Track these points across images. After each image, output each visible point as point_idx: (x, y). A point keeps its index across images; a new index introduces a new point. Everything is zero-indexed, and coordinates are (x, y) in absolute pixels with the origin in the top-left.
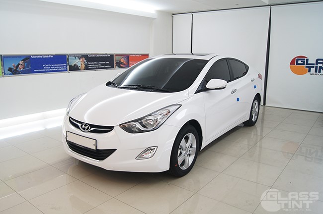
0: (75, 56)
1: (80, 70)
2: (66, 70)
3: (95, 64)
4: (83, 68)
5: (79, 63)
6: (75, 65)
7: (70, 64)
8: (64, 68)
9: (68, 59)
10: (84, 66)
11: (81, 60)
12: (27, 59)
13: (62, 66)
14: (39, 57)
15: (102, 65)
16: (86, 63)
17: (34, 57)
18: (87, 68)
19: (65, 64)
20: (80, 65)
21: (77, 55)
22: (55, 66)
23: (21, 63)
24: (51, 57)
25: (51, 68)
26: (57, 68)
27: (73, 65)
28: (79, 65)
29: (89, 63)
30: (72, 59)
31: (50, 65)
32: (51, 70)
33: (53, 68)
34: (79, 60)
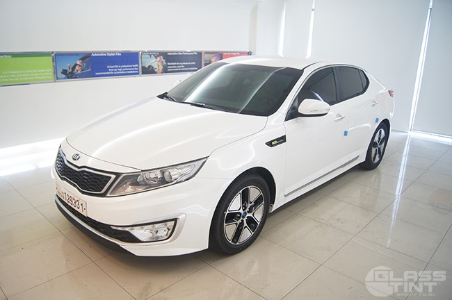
0: (150, 53)
1: (156, 73)
2: (138, 74)
3: (176, 65)
4: (161, 70)
6: (150, 66)
8: (135, 70)
10: (161, 67)
11: (158, 59)
12: (86, 57)
13: (132, 67)
14: (102, 55)
15: (186, 66)
16: (165, 63)
17: (96, 55)
18: (165, 71)
19: (137, 65)
21: (152, 52)
22: (123, 68)
23: (78, 62)
24: (119, 54)
25: (118, 71)
26: (126, 71)
27: (147, 66)
28: (155, 66)
29: (169, 64)
30: (146, 58)
31: (117, 67)
32: (118, 73)
33: (120, 70)
34: (155, 60)
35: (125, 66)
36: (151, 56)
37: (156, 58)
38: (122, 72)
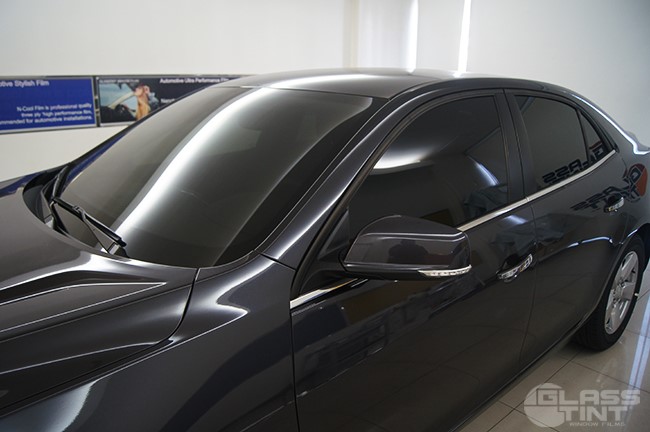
0: (119, 80)
2: (92, 122)
5: (132, 100)
6: (119, 107)
7: (103, 104)
8: (84, 115)
9: (97, 92)
10: (146, 109)
13: (78, 109)
14: (3, 85)
16: (155, 100)
19: (88, 105)
20: (136, 107)
21: (124, 77)
22: (54, 111)
25: (42, 117)
26: (62, 116)
27: (112, 107)
28: (132, 105)
29: (163, 101)
30: (107, 89)
31: (40, 108)
32: (42, 120)
33: (50, 114)
34: (131, 93)
35: (59, 107)
36: (120, 85)
37: (134, 90)
38: (54, 120)
